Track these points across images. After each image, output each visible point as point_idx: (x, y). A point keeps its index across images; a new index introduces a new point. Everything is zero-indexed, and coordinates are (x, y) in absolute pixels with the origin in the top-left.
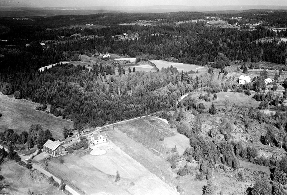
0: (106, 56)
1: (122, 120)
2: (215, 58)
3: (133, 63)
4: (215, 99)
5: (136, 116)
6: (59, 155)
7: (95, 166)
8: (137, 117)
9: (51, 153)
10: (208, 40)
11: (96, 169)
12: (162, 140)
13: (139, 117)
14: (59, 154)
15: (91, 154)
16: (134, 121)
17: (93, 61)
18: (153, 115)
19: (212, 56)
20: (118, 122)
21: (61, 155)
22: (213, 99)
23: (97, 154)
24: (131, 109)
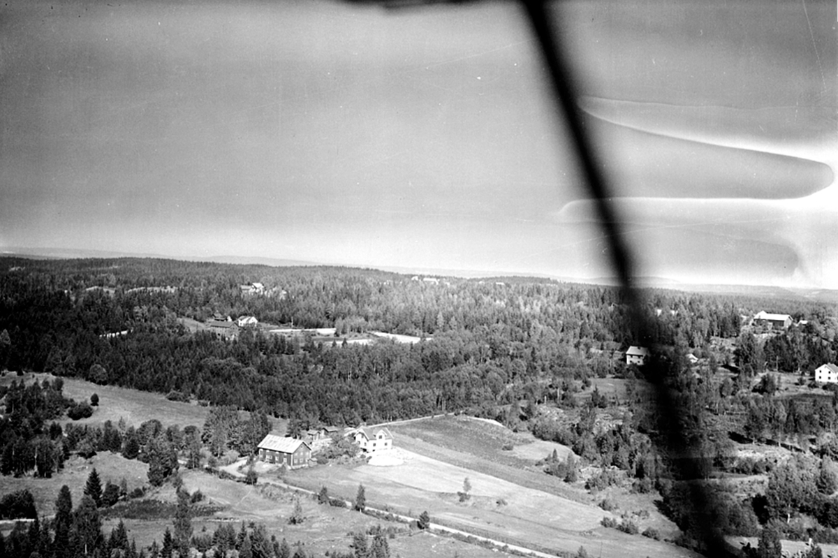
0: (248, 321)
1: (394, 419)
2: (526, 333)
3: (328, 335)
4: (586, 388)
5: (421, 414)
6: (300, 466)
7: (397, 480)
8: (424, 416)
9: (281, 461)
10: (492, 298)
11: (403, 485)
12: (508, 450)
13: (430, 417)
14: (299, 464)
15: (373, 464)
16: (423, 423)
17: (221, 329)
18: (459, 414)
19: (517, 329)
20: (386, 422)
21: (304, 465)
22: (583, 388)
23: (388, 465)
24: (412, 397)
